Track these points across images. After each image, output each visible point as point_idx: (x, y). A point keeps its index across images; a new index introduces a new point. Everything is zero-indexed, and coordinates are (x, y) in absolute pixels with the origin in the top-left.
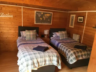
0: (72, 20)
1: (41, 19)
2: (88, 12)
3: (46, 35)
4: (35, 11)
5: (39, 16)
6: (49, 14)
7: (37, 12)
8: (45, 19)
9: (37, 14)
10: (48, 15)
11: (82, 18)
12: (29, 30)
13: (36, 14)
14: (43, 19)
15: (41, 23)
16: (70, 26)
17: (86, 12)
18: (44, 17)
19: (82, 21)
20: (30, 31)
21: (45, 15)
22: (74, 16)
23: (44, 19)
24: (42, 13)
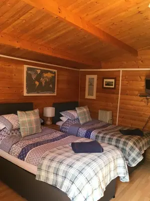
0: (91, 84)
1: (37, 83)
2: (122, 71)
3: (49, 119)
4: (26, 67)
5: (34, 77)
6: (51, 72)
7: (29, 69)
8: (45, 83)
9: (29, 72)
10: (50, 75)
11: (113, 80)
12: (25, 111)
13: (27, 73)
14: (41, 83)
15: (38, 93)
16: (87, 97)
17: (120, 71)
18: (42, 79)
19: (113, 87)
20: (27, 112)
21: (45, 75)
22: (95, 77)
23: (43, 84)
24: (39, 72)
